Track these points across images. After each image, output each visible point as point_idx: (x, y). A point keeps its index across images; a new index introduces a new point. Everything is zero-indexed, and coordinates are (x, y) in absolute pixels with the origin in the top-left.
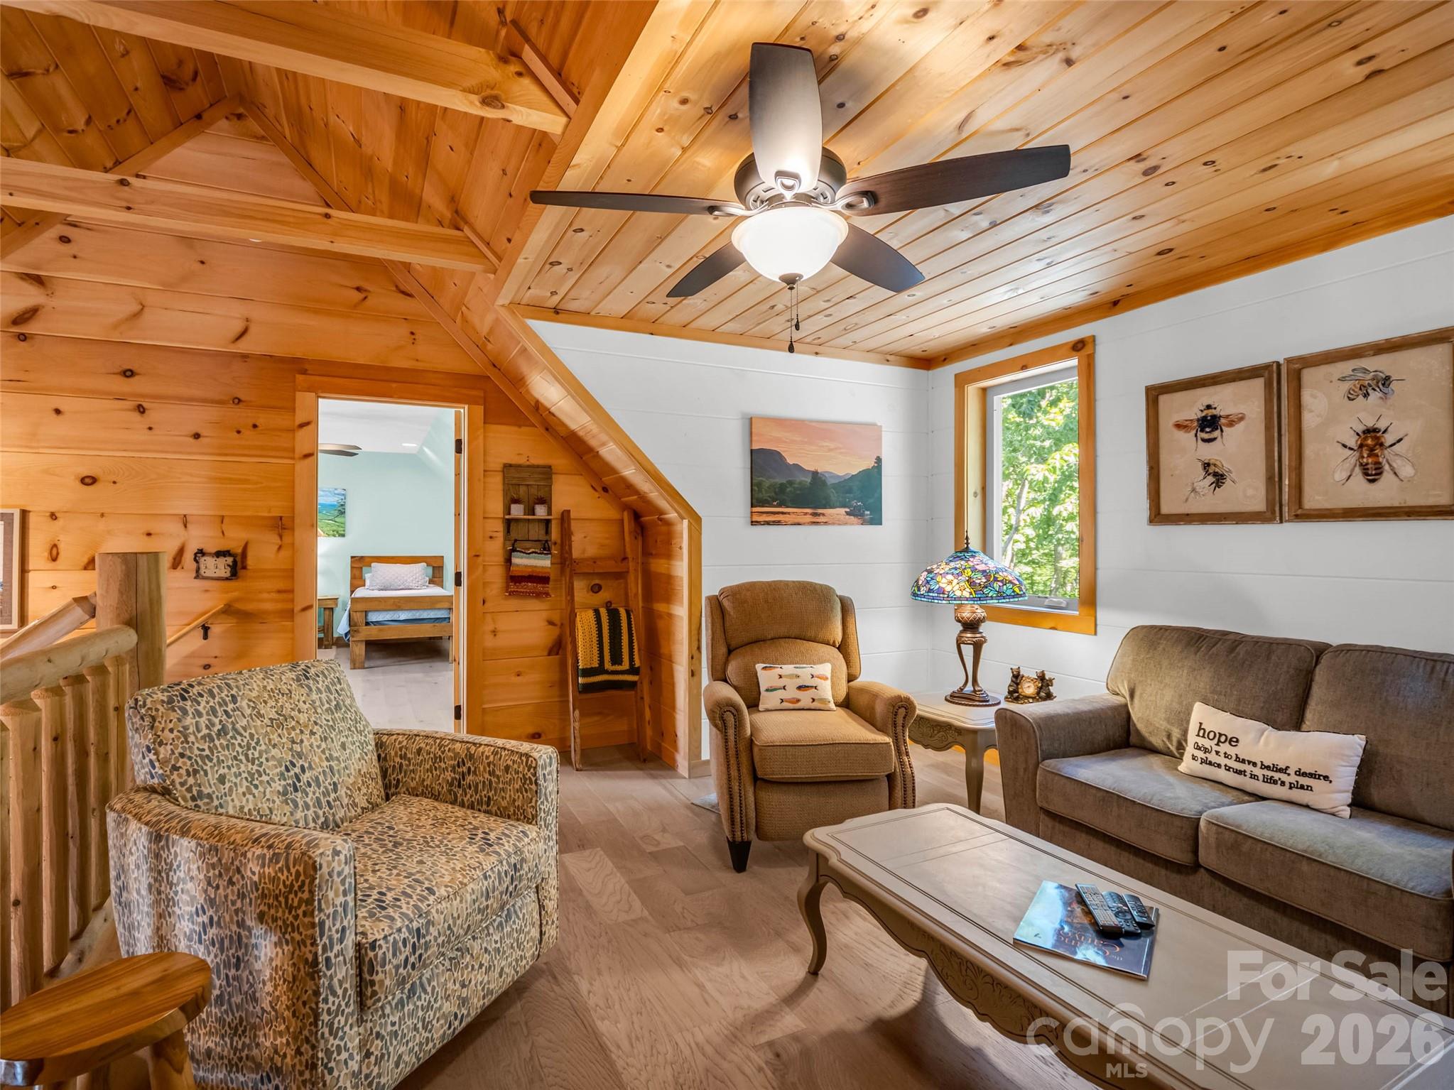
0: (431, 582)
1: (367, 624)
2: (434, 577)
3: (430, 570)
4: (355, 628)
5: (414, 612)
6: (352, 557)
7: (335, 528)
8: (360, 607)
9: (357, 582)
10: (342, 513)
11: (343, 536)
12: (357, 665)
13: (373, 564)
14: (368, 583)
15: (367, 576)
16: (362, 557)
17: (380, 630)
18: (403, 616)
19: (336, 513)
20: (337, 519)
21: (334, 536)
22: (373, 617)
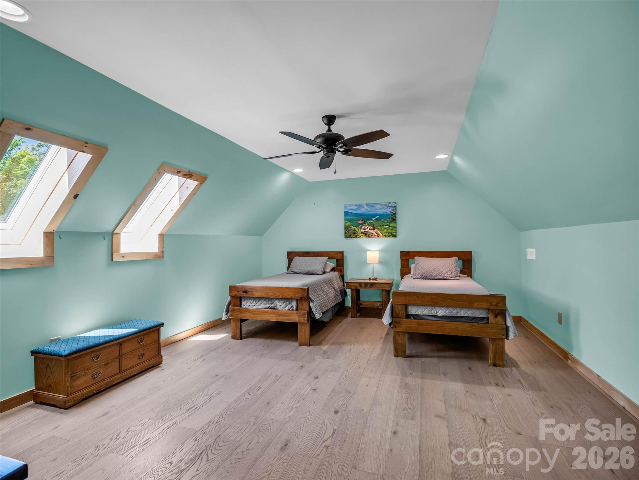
0: (462, 272)
1: (408, 316)
2: (464, 268)
3: (461, 262)
4: (397, 320)
5: (451, 309)
6: (401, 252)
7: (389, 231)
8: (401, 300)
9: (405, 270)
10: (394, 220)
11: (395, 236)
12: (400, 353)
13: (416, 258)
14: (412, 272)
15: (412, 266)
16: (408, 252)
17: (419, 324)
18: (441, 312)
19: (390, 220)
20: (391, 225)
21: (389, 236)
22: (414, 311)
